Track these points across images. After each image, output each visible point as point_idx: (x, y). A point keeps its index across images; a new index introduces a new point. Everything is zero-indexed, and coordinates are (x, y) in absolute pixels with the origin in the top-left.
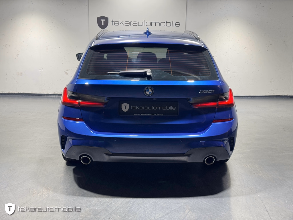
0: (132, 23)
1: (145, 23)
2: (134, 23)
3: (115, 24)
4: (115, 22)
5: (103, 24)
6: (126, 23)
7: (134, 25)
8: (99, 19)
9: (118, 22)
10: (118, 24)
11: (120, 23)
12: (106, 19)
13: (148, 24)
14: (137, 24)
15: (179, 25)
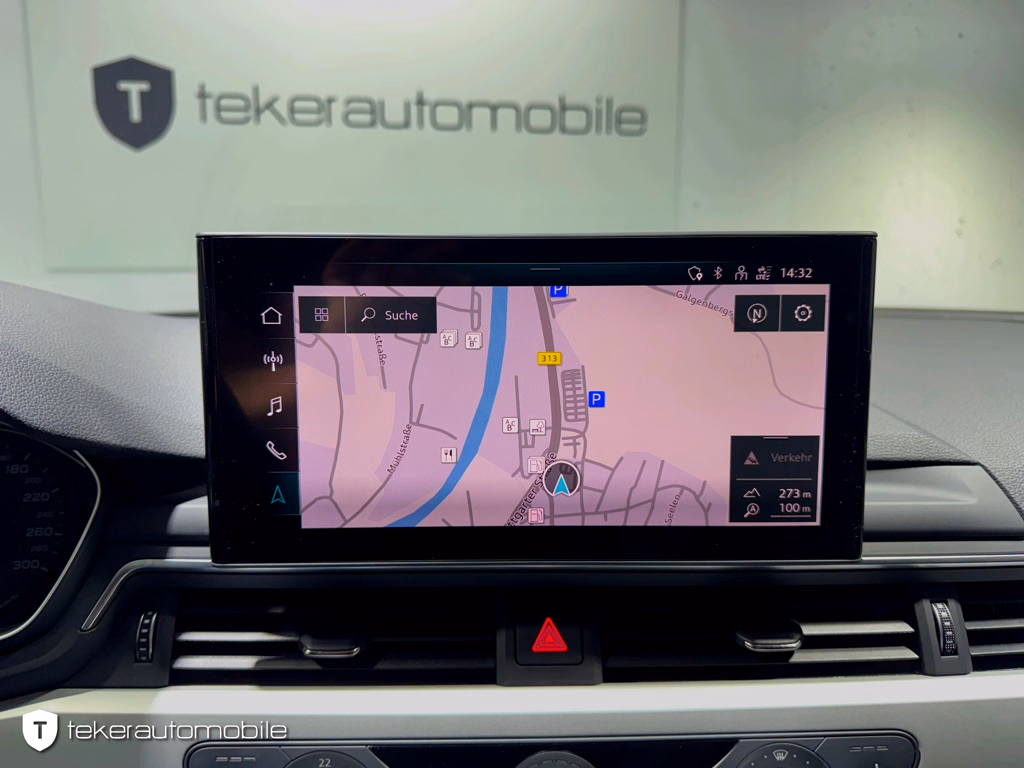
0: (337, 109)
1: (427, 109)
2: (353, 105)
3: (225, 115)
4: (224, 102)
5: (136, 114)
6: (298, 104)
7: (353, 117)
8: (108, 80)
9: (240, 103)
10: (239, 115)
11: (255, 108)
12: (160, 81)
13: (448, 115)
14: (376, 113)
15: (637, 127)
